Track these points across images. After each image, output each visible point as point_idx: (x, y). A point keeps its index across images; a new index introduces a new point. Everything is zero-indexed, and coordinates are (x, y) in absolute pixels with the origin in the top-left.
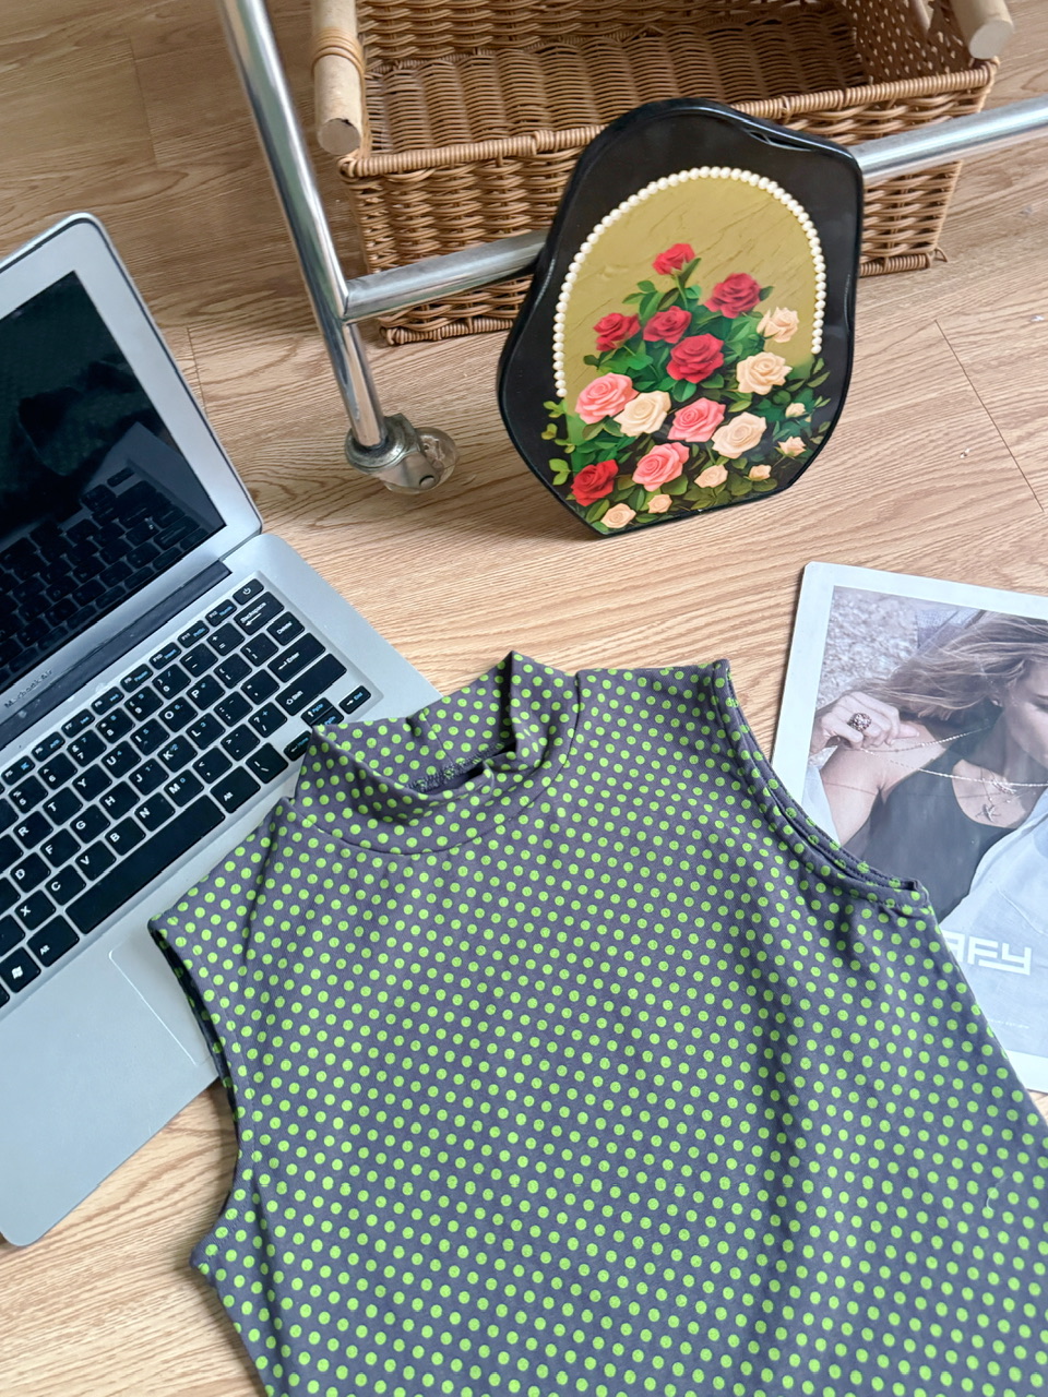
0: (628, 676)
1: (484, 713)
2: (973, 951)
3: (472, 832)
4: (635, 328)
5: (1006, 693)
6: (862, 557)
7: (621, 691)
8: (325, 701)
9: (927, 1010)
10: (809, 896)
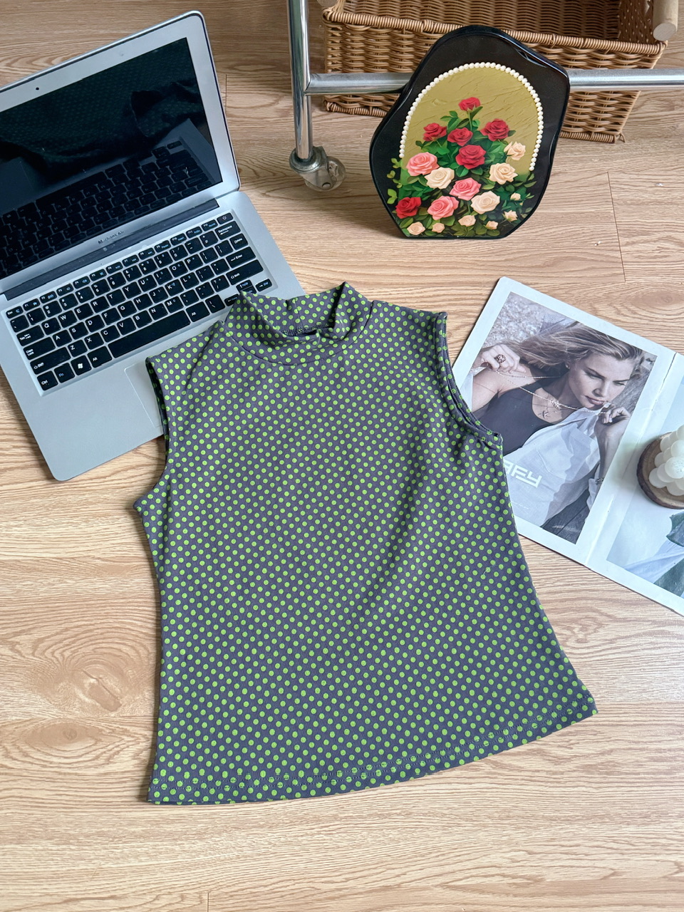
0: (397, 309)
1: (323, 308)
2: (515, 471)
3: (303, 360)
4: (444, 133)
5: (574, 362)
6: (529, 281)
7: (392, 314)
8: (249, 282)
9: (485, 489)
10: (449, 429)
